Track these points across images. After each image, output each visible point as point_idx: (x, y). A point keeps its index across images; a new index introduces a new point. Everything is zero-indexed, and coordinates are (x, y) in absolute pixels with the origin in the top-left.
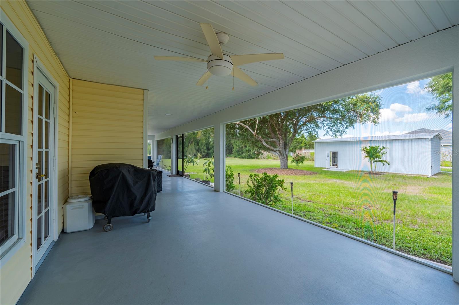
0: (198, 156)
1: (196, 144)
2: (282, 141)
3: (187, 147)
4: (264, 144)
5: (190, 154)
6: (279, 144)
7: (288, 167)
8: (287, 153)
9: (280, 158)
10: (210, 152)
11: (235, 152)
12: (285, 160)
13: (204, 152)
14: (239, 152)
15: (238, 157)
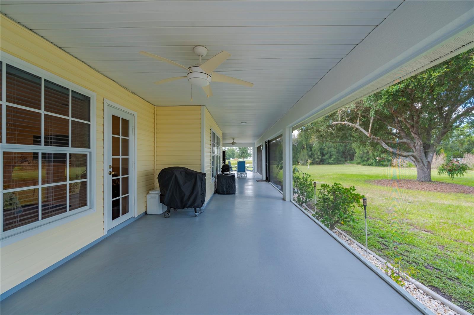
0: (308, 162)
1: (309, 149)
2: (419, 142)
3: (299, 152)
4: (385, 146)
5: (302, 160)
6: (415, 147)
7: (432, 180)
8: (429, 159)
9: (416, 165)
10: (325, 158)
11: (358, 158)
12: (426, 169)
13: (318, 158)
14: (363, 158)
15: (362, 164)
